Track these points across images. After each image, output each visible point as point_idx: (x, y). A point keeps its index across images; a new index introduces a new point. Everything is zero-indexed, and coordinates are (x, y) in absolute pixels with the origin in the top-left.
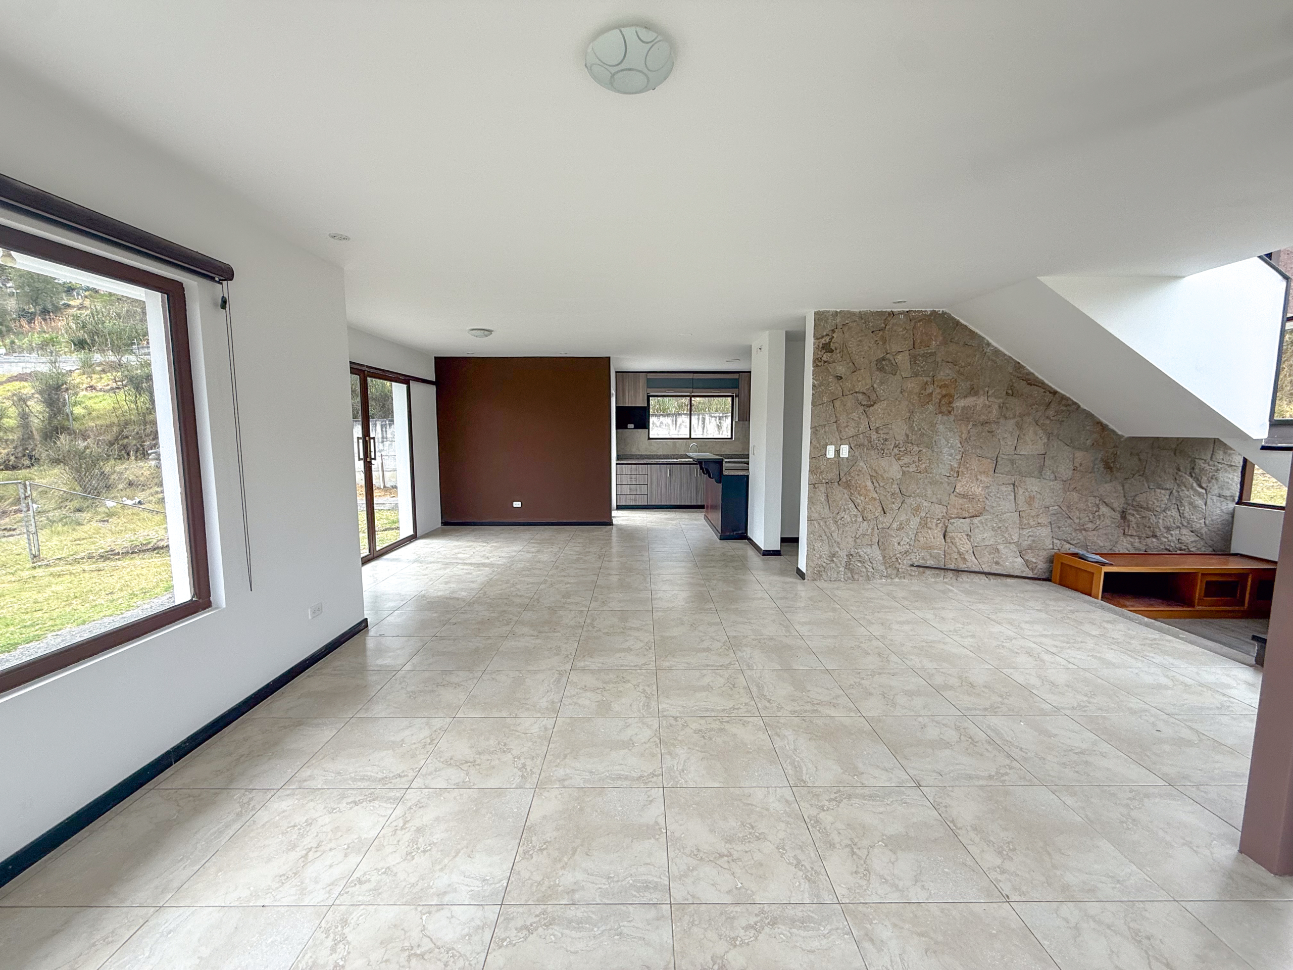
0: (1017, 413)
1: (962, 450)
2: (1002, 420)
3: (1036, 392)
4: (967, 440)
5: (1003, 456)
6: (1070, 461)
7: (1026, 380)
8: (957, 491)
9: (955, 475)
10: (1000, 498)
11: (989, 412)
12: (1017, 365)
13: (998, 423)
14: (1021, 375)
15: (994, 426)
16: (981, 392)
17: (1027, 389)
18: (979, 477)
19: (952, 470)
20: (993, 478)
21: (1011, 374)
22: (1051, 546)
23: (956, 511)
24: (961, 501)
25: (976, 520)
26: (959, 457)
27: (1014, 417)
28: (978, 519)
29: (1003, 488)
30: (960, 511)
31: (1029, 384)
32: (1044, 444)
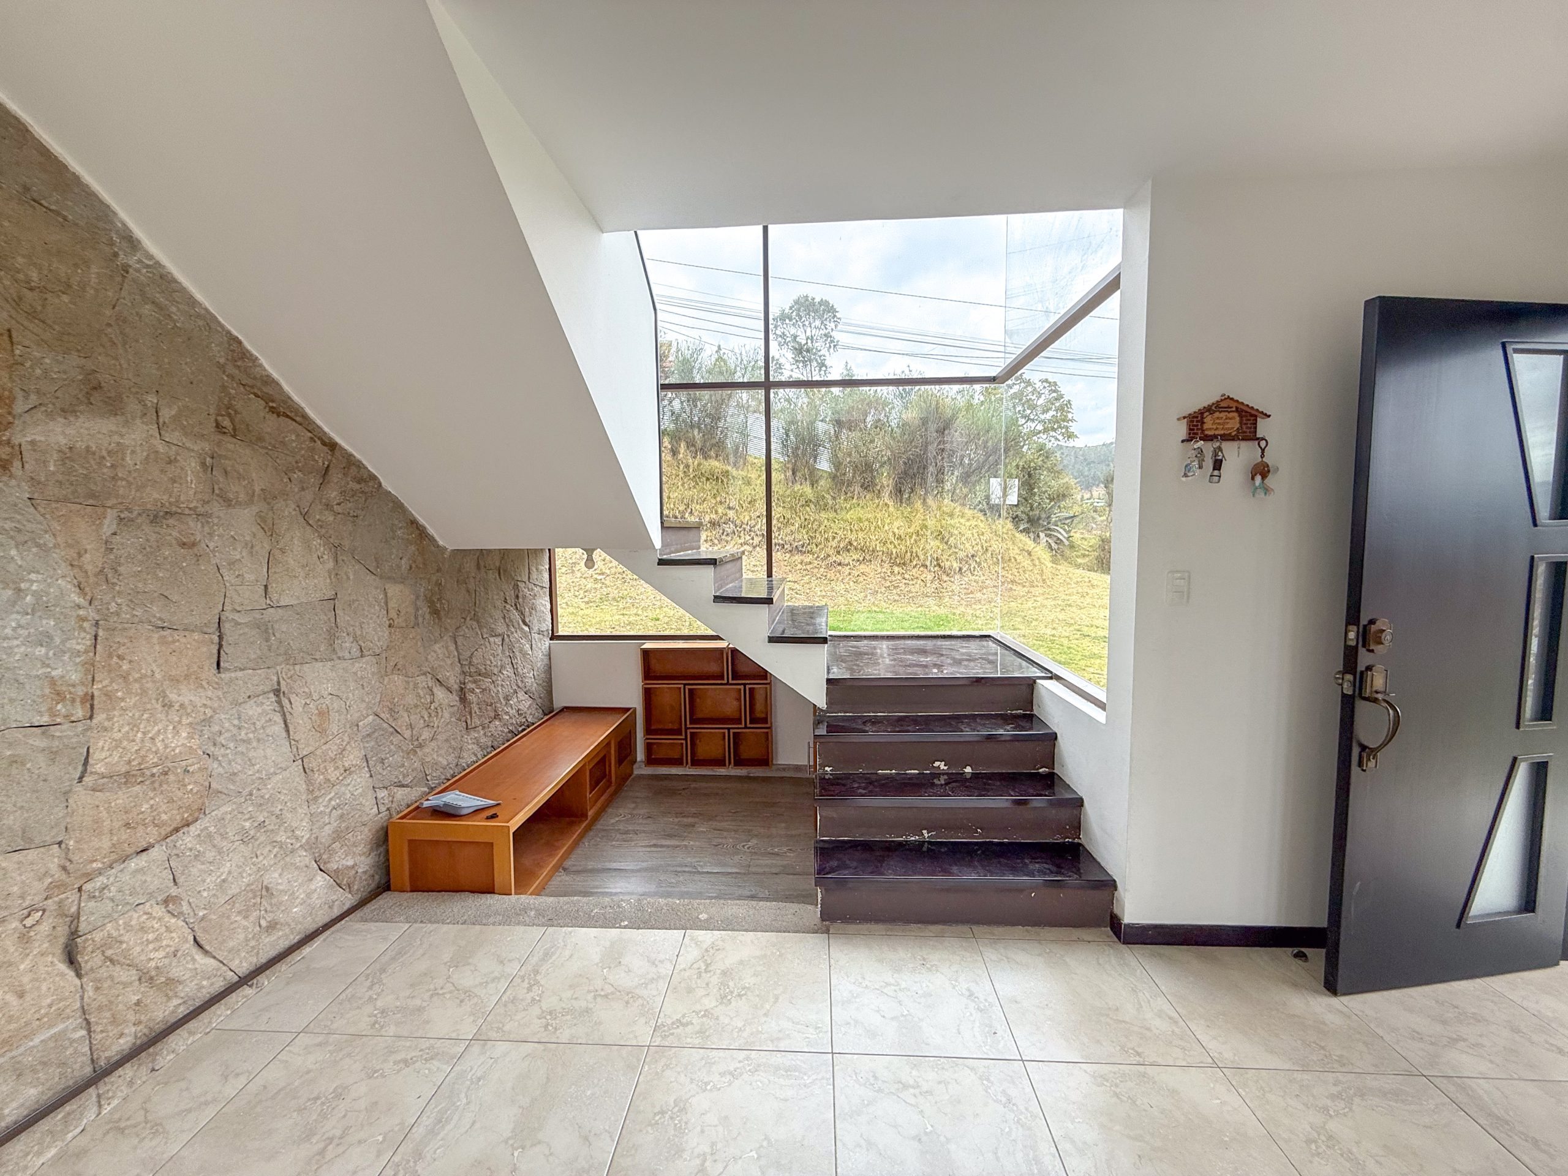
0: (257, 489)
1: (92, 615)
2: (216, 508)
3: (293, 435)
4: (108, 575)
5: (236, 616)
6: (381, 607)
7: (267, 399)
8: (100, 768)
9: (79, 712)
10: (247, 741)
11: (173, 481)
12: (235, 346)
13: (209, 515)
14: (249, 382)
15: (195, 528)
16: (133, 406)
17: (271, 424)
18: (173, 696)
19: (60, 697)
20: (218, 687)
21: (222, 367)
22: (375, 810)
23: (105, 843)
24: (121, 798)
25: (187, 840)
26: (81, 642)
27: (250, 501)
28: (194, 829)
29: (252, 710)
30: (124, 835)
31: (272, 410)
32: (329, 572)
